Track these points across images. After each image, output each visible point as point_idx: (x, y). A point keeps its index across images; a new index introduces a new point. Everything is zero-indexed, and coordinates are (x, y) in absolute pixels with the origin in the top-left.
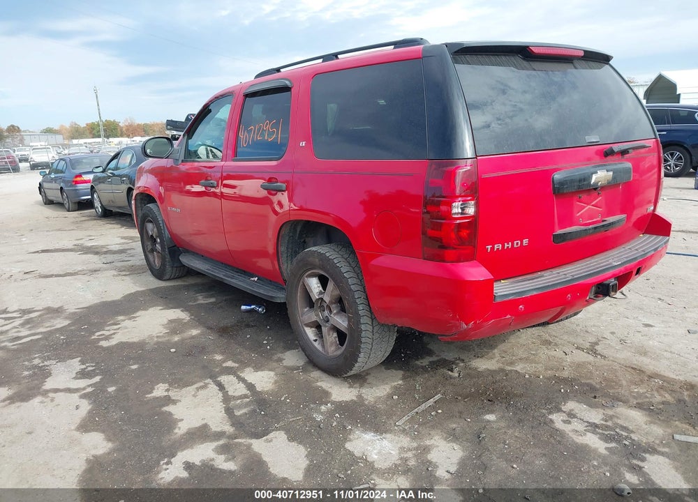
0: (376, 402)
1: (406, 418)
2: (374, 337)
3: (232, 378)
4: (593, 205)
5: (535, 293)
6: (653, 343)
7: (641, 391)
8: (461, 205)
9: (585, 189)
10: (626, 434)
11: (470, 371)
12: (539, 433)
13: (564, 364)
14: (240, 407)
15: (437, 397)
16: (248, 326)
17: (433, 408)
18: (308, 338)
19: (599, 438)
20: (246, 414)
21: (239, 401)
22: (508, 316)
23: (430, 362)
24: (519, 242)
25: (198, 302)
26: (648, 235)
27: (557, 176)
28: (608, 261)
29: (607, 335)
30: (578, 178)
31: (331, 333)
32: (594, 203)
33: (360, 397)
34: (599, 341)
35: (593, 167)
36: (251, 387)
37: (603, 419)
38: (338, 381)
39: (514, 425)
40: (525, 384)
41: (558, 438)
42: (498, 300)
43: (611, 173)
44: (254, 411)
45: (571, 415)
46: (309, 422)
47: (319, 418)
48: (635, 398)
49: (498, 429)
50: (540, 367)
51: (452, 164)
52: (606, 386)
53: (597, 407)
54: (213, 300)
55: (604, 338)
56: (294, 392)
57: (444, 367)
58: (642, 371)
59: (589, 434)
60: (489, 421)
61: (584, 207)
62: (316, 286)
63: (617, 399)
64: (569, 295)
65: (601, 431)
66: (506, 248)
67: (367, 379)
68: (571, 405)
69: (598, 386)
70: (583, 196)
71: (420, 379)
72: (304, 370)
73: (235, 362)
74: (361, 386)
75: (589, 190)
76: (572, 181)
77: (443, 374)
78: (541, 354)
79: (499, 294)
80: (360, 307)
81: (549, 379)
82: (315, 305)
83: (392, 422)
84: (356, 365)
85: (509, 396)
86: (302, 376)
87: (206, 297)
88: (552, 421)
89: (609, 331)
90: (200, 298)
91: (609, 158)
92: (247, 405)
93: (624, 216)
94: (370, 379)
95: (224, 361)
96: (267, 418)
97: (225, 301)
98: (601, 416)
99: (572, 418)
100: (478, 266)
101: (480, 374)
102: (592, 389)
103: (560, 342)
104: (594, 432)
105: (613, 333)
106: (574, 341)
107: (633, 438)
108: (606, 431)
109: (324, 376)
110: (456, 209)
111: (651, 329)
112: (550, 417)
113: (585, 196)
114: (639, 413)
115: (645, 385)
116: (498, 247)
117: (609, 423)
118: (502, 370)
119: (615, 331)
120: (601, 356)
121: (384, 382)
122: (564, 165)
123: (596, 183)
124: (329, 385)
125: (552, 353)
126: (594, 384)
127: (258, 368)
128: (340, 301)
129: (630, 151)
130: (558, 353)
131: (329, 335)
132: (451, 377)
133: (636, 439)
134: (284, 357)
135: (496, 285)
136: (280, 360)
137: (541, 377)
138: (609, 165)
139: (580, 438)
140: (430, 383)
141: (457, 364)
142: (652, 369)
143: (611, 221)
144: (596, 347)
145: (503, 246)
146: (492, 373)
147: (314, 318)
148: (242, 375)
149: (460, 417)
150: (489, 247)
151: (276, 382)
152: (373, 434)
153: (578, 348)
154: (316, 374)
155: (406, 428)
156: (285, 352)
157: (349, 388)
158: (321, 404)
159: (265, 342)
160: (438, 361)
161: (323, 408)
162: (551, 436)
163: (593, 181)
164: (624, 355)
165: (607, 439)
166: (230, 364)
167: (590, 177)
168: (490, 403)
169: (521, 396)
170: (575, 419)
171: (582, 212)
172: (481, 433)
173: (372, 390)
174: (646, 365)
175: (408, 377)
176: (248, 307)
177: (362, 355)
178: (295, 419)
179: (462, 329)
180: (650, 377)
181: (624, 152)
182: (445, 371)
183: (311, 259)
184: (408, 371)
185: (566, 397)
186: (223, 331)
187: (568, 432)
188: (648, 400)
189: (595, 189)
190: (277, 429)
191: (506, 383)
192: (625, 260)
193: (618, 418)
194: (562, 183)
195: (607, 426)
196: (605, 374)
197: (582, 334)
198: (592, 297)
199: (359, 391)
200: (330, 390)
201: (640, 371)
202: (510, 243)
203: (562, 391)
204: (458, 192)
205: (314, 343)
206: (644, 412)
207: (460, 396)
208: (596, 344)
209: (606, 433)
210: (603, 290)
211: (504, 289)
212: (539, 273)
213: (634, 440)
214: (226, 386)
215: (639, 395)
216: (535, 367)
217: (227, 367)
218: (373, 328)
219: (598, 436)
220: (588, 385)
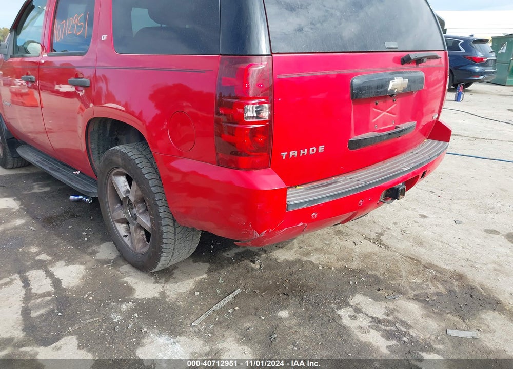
0: (177, 299)
1: (203, 317)
2: (176, 237)
3: (41, 273)
4: (388, 112)
5: (328, 200)
6: (427, 234)
7: (418, 282)
8: (257, 108)
9: (381, 95)
10: (405, 330)
11: (271, 262)
12: (327, 331)
13: (353, 255)
14: (38, 307)
15: (236, 293)
16: (73, 216)
17: (231, 304)
18: (119, 233)
19: (382, 335)
20: (42, 315)
21: (39, 300)
22: (301, 224)
23: (236, 254)
24: (315, 148)
25: (33, 191)
26: (432, 141)
27: (356, 81)
28: (398, 166)
29: (391, 226)
30: (375, 84)
31: (138, 231)
32: (388, 110)
33: (163, 294)
34: (384, 231)
35: (390, 74)
36: (56, 283)
37: (385, 314)
38: (145, 276)
39: (305, 323)
40: (319, 275)
41: (345, 337)
42: (291, 209)
43: (407, 81)
44: (52, 311)
45: (358, 310)
46: (105, 323)
47: (116, 318)
48: (413, 289)
49: (290, 328)
50: (332, 258)
51: (245, 61)
52: (388, 277)
53: (381, 301)
54: (47, 189)
55: (388, 228)
56: (99, 289)
57: (248, 259)
58: (418, 261)
59: (373, 331)
60: (282, 319)
61: (380, 114)
62: (123, 185)
63: (399, 291)
64: (361, 201)
65: (383, 327)
66: (301, 154)
67: (173, 274)
68: (358, 299)
69: (382, 278)
70: (380, 103)
71: (224, 272)
72: (115, 264)
73: (49, 254)
74: (166, 281)
75: (385, 97)
76: (370, 87)
77: (245, 267)
78: (334, 245)
79: (292, 203)
80: (161, 210)
81: (339, 270)
82: (123, 203)
83: (189, 322)
84: (160, 264)
85: (303, 289)
86: (111, 271)
87: (42, 186)
88: (340, 317)
89: (393, 222)
90: (36, 187)
91: (406, 66)
92: (47, 303)
93: (414, 123)
94: (177, 273)
95: (38, 254)
96: (62, 320)
97: (59, 190)
98: (383, 310)
99: (358, 313)
100: (272, 174)
101: (278, 265)
102: (377, 281)
103: (351, 232)
104: (377, 329)
105: (395, 224)
106: (363, 231)
107: (411, 334)
108: (388, 326)
109: (133, 271)
110: (250, 111)
111: (426, 219)
112: (339, 312)
113: (382, 102)
114: (417, 306)
115: (421, 276)
116: (293, 153)
117: (391, 318)
118: (299, 261)
119: (397, 222)
120: (386, 246)
121: (189, 276)
122: (364, 70)
123: (393, 90)
124: (135, 281)
125: (344, 243)
126: (378, 275)
127: (69, 262)
128: (143, 201)
129: (425, 60)
130: (349, 244)
131: (136, 232)
132: (253, 269)
133: (414, 335)
134: (99, 250)
135: (290, 192)
136: (94, 253)
137: (333, 268)
138: (405, 73)
139: (364, 335)
140: (233, 275)
141: (259, 255)
142: (427, 259)
143: (404, 128)
144: (382, 238)
145: (299, 153)
146: (290, 264)
147: (123, 216)
148: (52, 269)
149: (255, 314)
150: (284, 154)
151: (83, 277)
152: (167, 337)
153: (366, 238)
154: (126, 268)
155: (202, 328)
156: (101, 244)
157: (155, 283)
158: (122, 303)
159: (84, 233)
160: (244, 252)
161: (124, 307)
162: (338, 335)
163: (390, 88)
164: (404, 246)
165: (389, 336)
166: (44, 257)
167: (387, 83)
168: (285, 297)
169: (313, 289)
170: (361, 314)
171: (378, 118)
172: (273, 333)
173: (176, 286)
174: (423, 255)
175: (214, 270)
176: (76, 198)
177: (164, 255)
178: (91, 320)
179: (255, 237)
180: (425, 267)
181: (419, 61)
182: (248, 262)
183: (115, 158)
184: (214, 263)
185: (354, 291)
186: (48, 222)
187: (353, 329)
188: (424, 291)
189: (391, 96)
190: (70, 334)
191: (301, 275)
192: (414, 165)
193: (398, 311)
194: (360, 89)
195: (388, 321)
196: (388, 265)
197: (370, 225)
198: (382, 200)
199: (163, 287)
200: (134, 286)
201: (416, 261)
202: (306, 150)
203: (351, 283)
204: (251, 94)
205: (124, 238)
206: (421, 304)
207: (259, 289)
208: (381, 234)
209: (388, 329)
210: (393, 193)
211: (297, 197)
212: (334, 178)
213: (412, 336)
214: (32, 283)
215: (417, 286)
216: (328, 258)
217: (39, 261)
218: (175, 229)
219: (381, 332)
220: (374, 276)
